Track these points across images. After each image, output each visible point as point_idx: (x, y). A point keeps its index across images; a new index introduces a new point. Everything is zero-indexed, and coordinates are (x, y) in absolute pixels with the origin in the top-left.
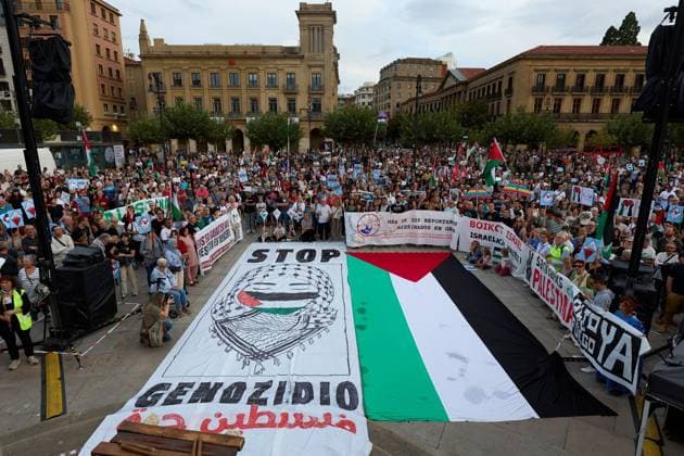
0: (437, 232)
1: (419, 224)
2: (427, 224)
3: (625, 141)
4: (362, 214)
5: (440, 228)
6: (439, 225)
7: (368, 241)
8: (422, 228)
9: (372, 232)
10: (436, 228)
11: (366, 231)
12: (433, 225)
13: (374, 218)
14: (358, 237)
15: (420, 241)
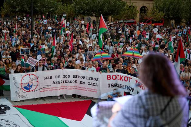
0: (82, 85)
1: (70, 79)
2: (75, 79)
3: (168, 15)
4: (23, 74)
5: (84, 83)
6: (83, 80)
7: (31, 95)
8: (71, 82)
9: (33, 88)
10: (81, 83)
11: (28, 88)
12: (79, 80)
13: (33, 77)
14: (22, 92)
15: (70, 93)
